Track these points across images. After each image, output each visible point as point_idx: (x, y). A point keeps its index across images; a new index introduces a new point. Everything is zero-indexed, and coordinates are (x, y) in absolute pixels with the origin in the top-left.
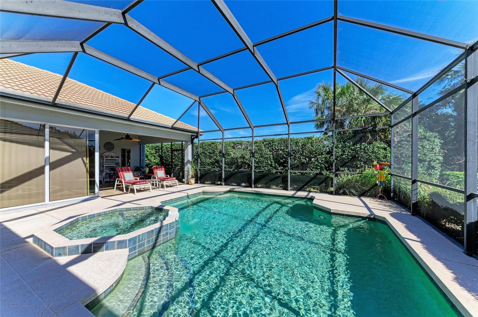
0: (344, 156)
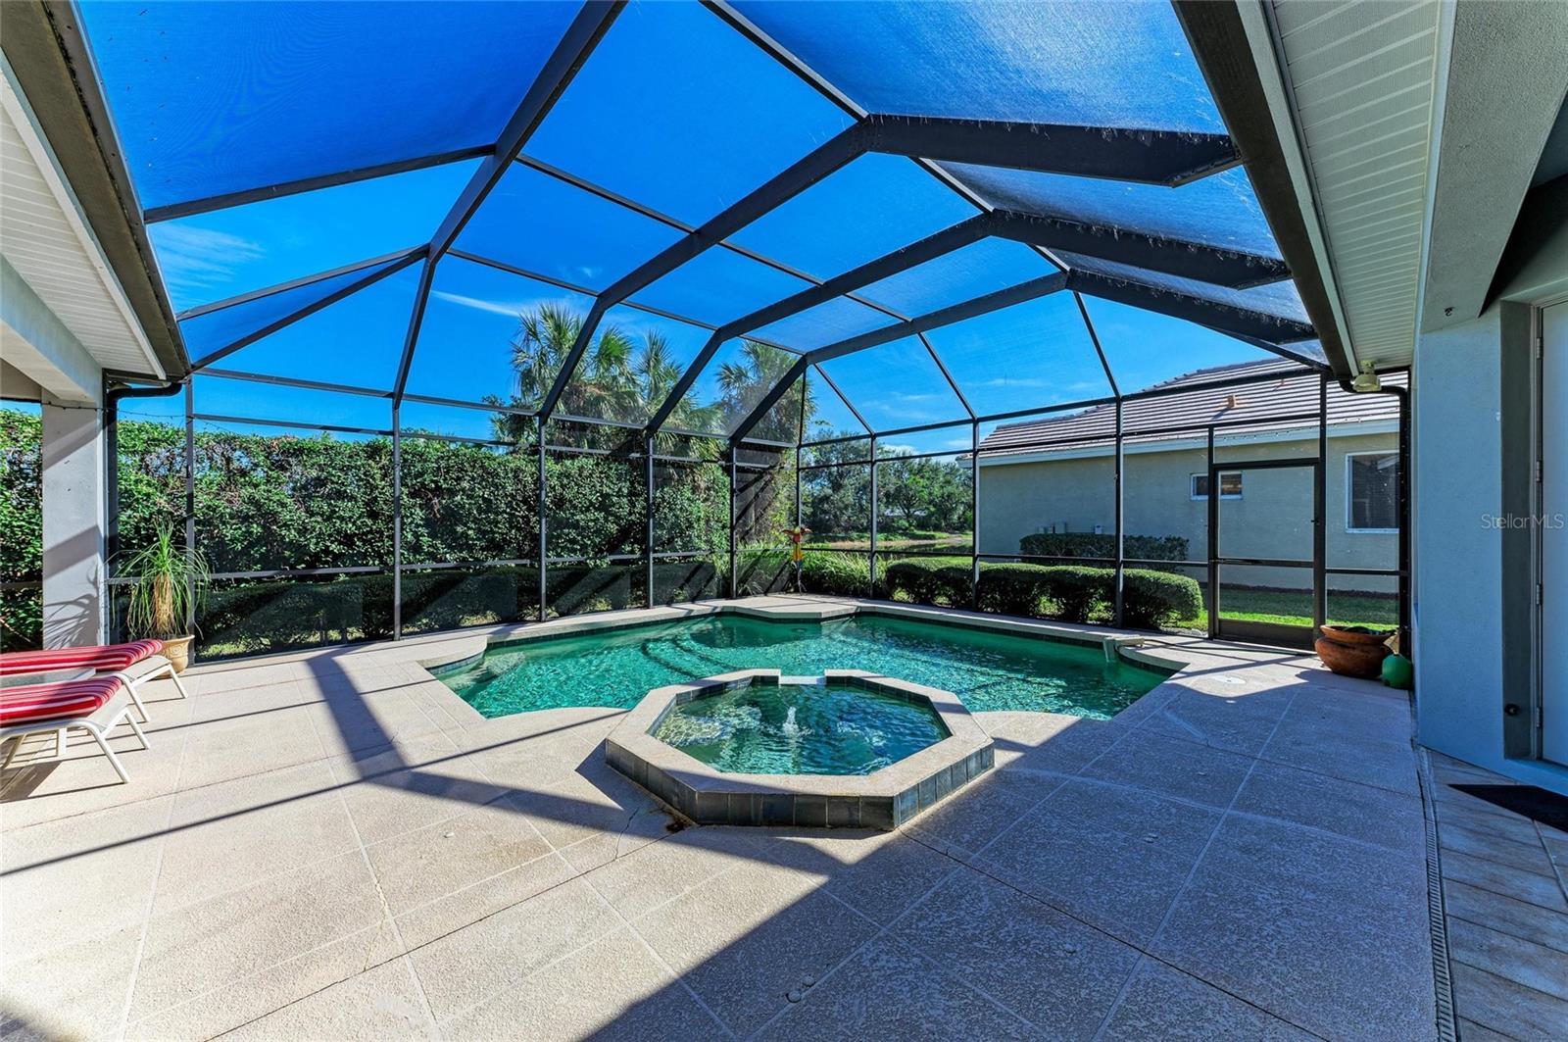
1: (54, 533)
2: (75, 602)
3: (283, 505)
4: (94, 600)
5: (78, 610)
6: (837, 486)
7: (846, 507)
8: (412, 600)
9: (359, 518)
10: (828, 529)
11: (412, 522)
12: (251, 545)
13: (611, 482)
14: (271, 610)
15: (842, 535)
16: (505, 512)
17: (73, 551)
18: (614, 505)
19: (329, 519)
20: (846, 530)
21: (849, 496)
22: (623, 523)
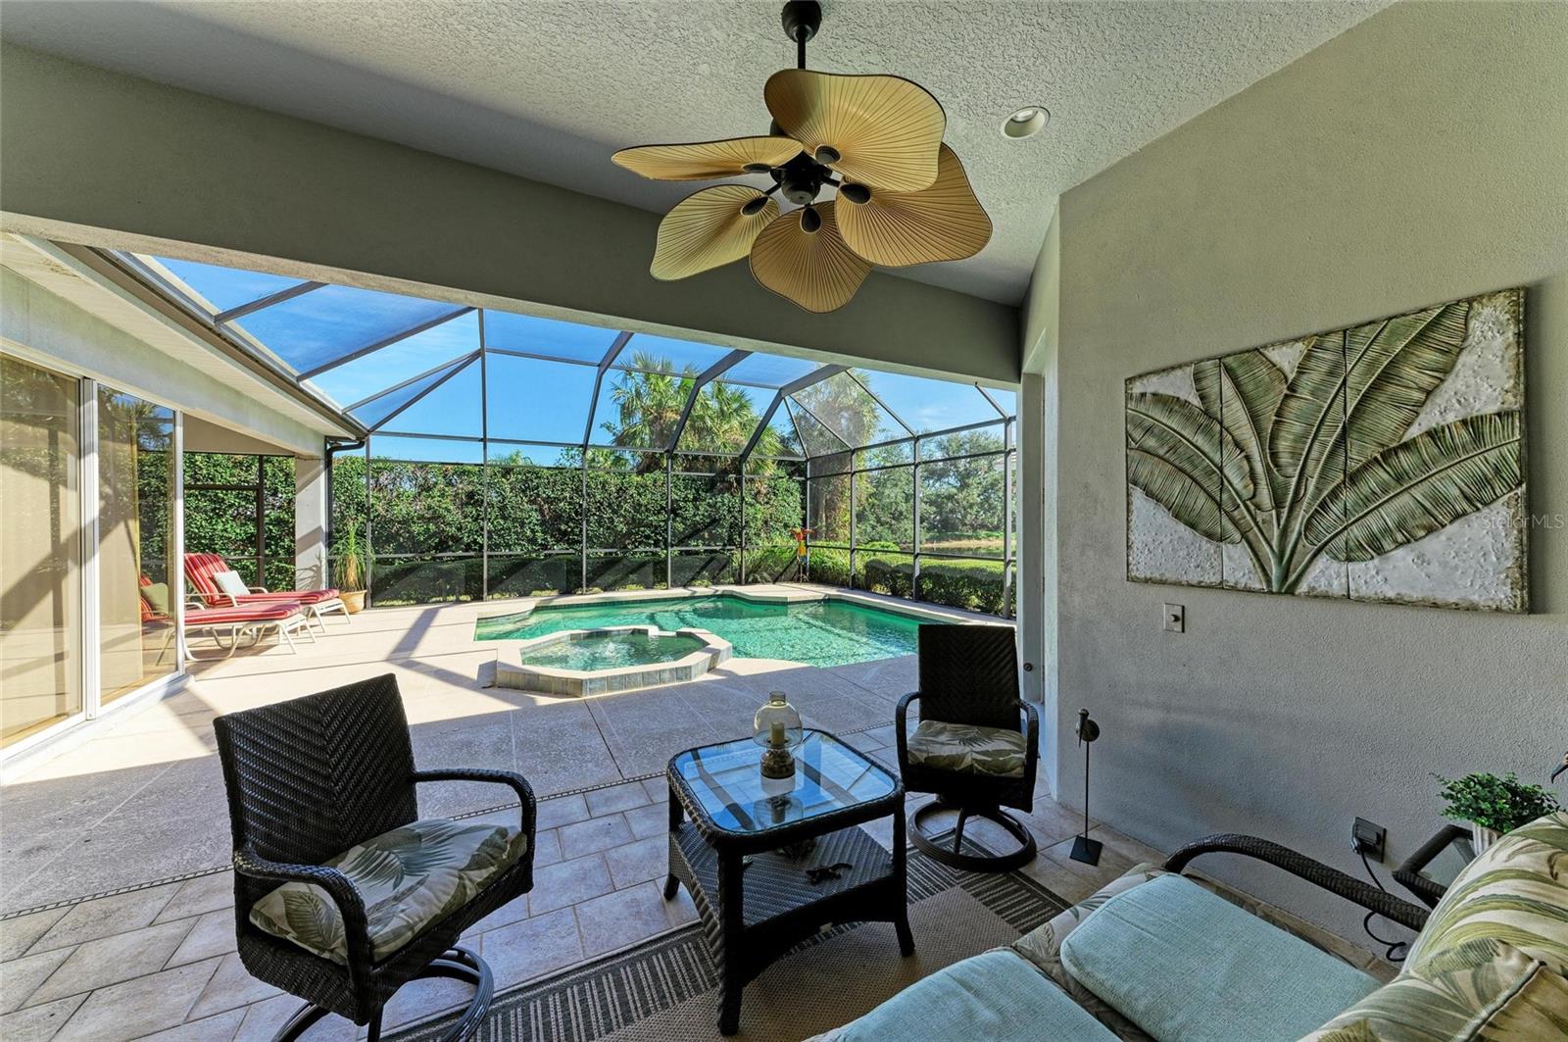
0: (697, 518)
1: (301, 532)
2: (310, 569)
3: (449, 511)
4: (319, 568)
5: (311, 573)
6: (964, 486)
7: (971, 506)
8: (496, 576)
9: (495, 519)
10: (954, 528)
11: (530, 523)
12: (430, 537)
13: (680, 490)
14: (412, 578)
15: (970, 533)
16: (595, 514)
17: (311, 539)
18: (681, 508)
19: (476, 520)
20: (974, 528)
21: (974, 495)
22: (688, 523)
